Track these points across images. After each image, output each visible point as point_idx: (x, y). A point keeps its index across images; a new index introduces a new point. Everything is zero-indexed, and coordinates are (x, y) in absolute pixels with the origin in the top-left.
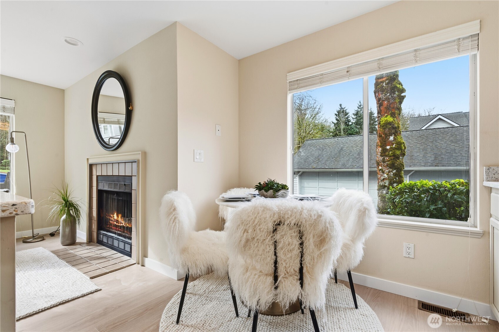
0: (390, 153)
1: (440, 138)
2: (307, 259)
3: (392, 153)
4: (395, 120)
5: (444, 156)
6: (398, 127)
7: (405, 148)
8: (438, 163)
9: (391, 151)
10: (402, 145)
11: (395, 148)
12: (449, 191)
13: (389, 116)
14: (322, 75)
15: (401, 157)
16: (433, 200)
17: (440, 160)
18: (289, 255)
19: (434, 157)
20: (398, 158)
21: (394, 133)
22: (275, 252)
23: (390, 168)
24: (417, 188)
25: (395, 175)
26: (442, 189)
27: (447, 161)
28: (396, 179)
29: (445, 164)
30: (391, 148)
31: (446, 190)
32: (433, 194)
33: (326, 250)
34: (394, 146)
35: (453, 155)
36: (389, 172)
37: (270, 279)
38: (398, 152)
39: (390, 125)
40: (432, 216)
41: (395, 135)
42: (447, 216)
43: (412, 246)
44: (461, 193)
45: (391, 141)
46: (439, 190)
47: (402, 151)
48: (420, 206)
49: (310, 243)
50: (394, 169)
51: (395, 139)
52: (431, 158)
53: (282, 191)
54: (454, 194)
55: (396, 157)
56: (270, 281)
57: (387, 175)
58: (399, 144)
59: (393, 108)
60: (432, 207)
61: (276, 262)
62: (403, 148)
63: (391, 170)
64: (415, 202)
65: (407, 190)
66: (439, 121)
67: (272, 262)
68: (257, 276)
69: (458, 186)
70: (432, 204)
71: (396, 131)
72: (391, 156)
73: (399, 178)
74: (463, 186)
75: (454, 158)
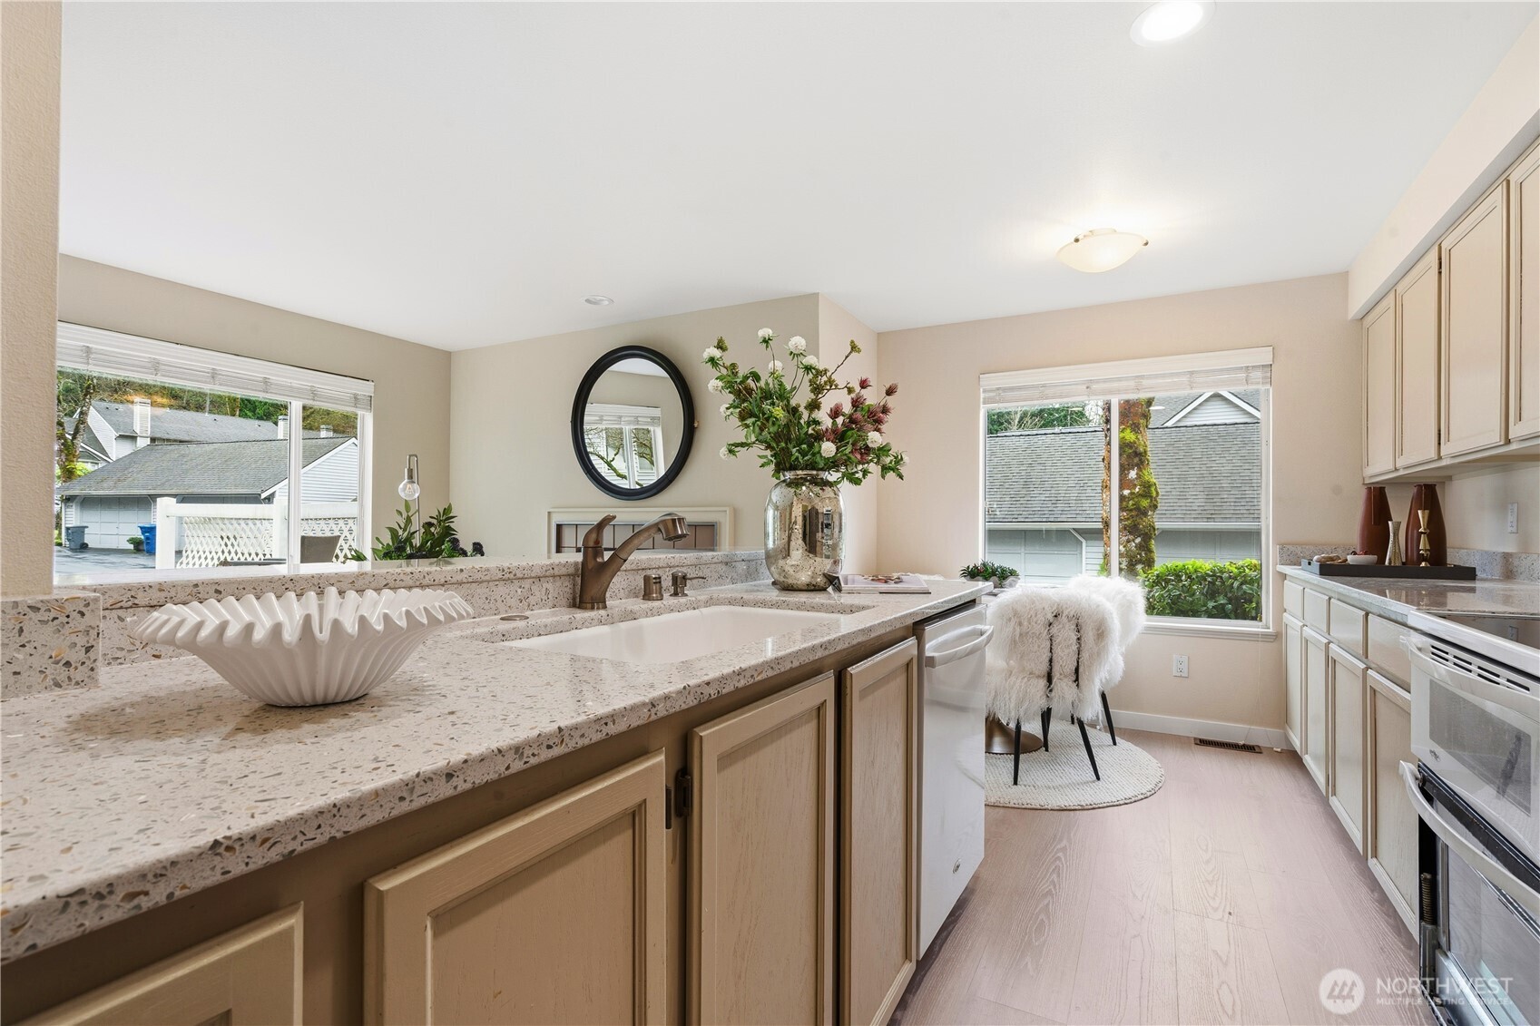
0: (1131, 502)
1: (1219, 449)
2: (1085, 655)
3: (1133, 505)
4: (1139, 439)
5: (1226, 496)
6: (1145, 452)
7: (1157, 493)
8: (1213, 512)
9: (1133, 499)
10: (1153, 489)
11: (1140, 495)
12: (1235, 579)
13: (1128, 431)
14: (1044, 386)
15: (1150, 513)
16: (1212, 594)
17: (1218, 504)
18: (1067, 651)
19: (1205, 497)
20: (1145, 514)
21: (1137, 465)
22: (1051, 648)
23: (1130, 533)
24: (1186, 574)
25: (1140, 547)
26: (1225, 575)
27: (1233, 508)
28: (1140, 554)
29: (1228, 516)
30: (1132, 493)
31: (1230, 577)
32: (1212, 583)
33: (1104, 646)
34: (1137, 490)
35: (1247, 492)
36: (1128, 541)
37: (1043, 683)
38: (1145, 503)
39: (1131, 447)
40: (1211, 616)
41: (1140, 469)
42: (1232, 616)
43: (1185, 659)
44: (1251, 582)
45: (1131, 481)
46: (1221, 578)
47: (1151, 501)
48: (1192, 602)
49: (1089, 636)
50: (1139, 536)
51: (1139, 476)
52: (1197, 500)
53: (1011, 578)
54: (1242, 584)
55: (1143, 513)
56: (1043, 684)
57: (1124, 547)
58: (1147, 486)
59: (1136, 414)
60: (1211, 604)
61: (1051, 661)
62: (1154, 494)
63: (1131, 537)
64: (1185, 597)
65: (1172, 578)
66: (1214, 399)
67: (1048, 659)
68: (1026, 679)
69: (1247, 571)
70: (1211, 599)
71: (1140, 460)
72: (1131, 510)
73: (1146, 554)
74: (1255, 571)
75: (1248, 500)
